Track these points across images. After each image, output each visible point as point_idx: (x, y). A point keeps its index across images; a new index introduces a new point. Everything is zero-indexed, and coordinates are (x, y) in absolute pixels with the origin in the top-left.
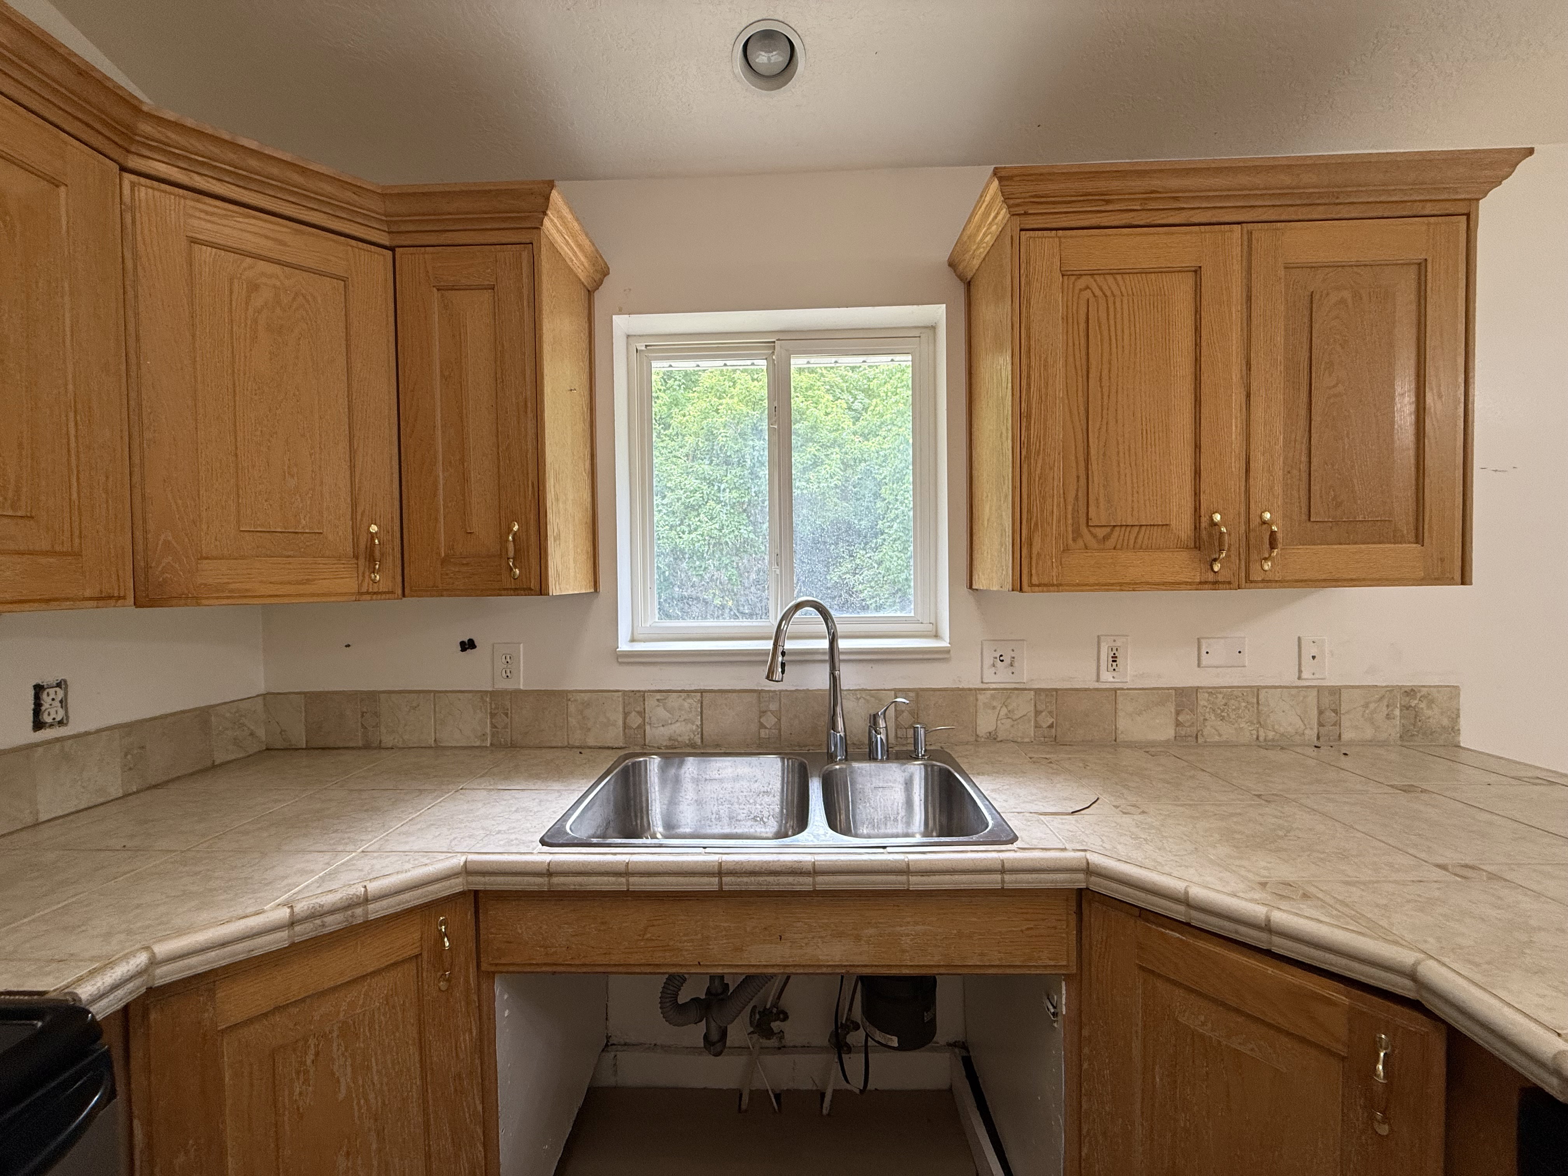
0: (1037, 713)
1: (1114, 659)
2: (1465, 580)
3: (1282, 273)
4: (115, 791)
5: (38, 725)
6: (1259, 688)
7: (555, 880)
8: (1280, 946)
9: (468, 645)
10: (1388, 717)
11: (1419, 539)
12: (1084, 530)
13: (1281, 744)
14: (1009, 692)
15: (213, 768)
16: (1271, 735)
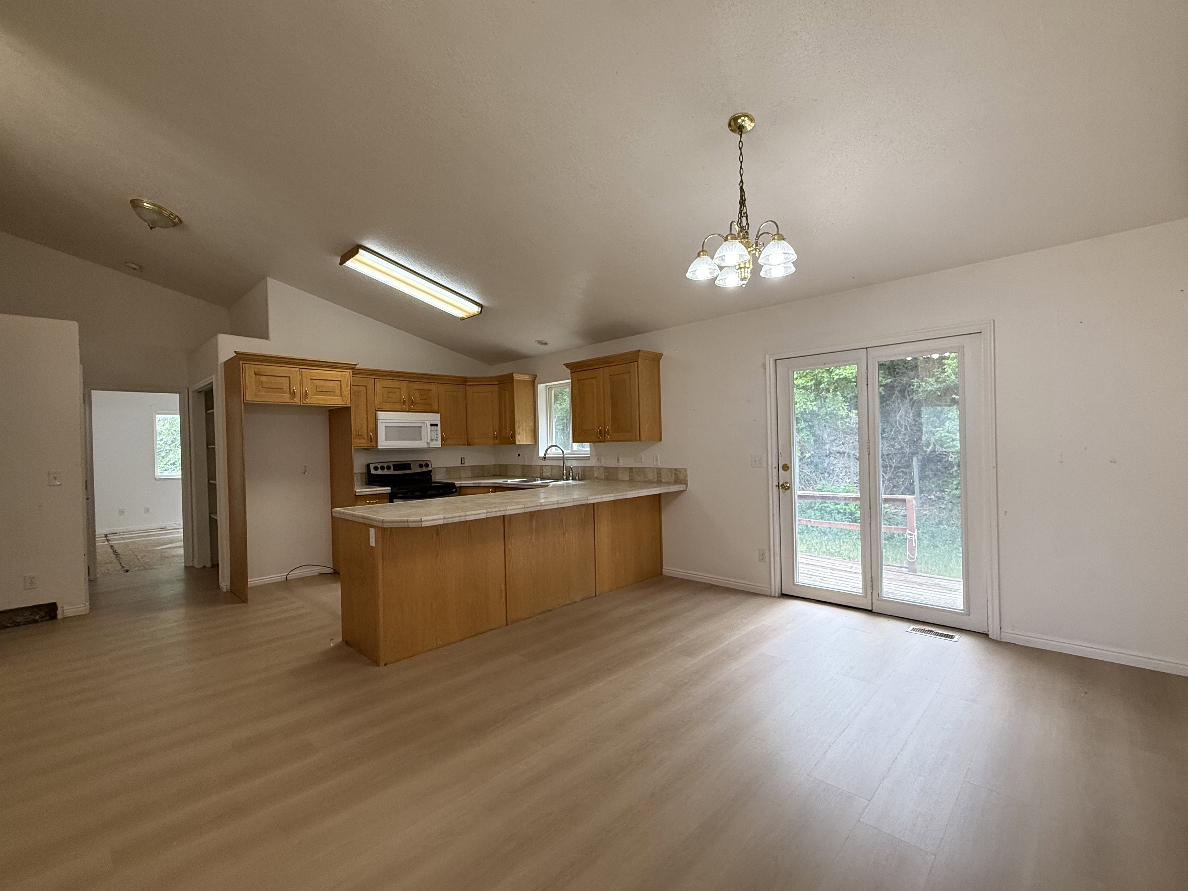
0: (604, 472)
1: (618, 460)
3: (609, 377)
4: (470, 476)
5: (461, 464)
6: (645, 468)
9: (519, 455)
11: (632, 432)
12: (582, 430)
13: (649, 481)
15: (484, 476)
16: (647, 479)
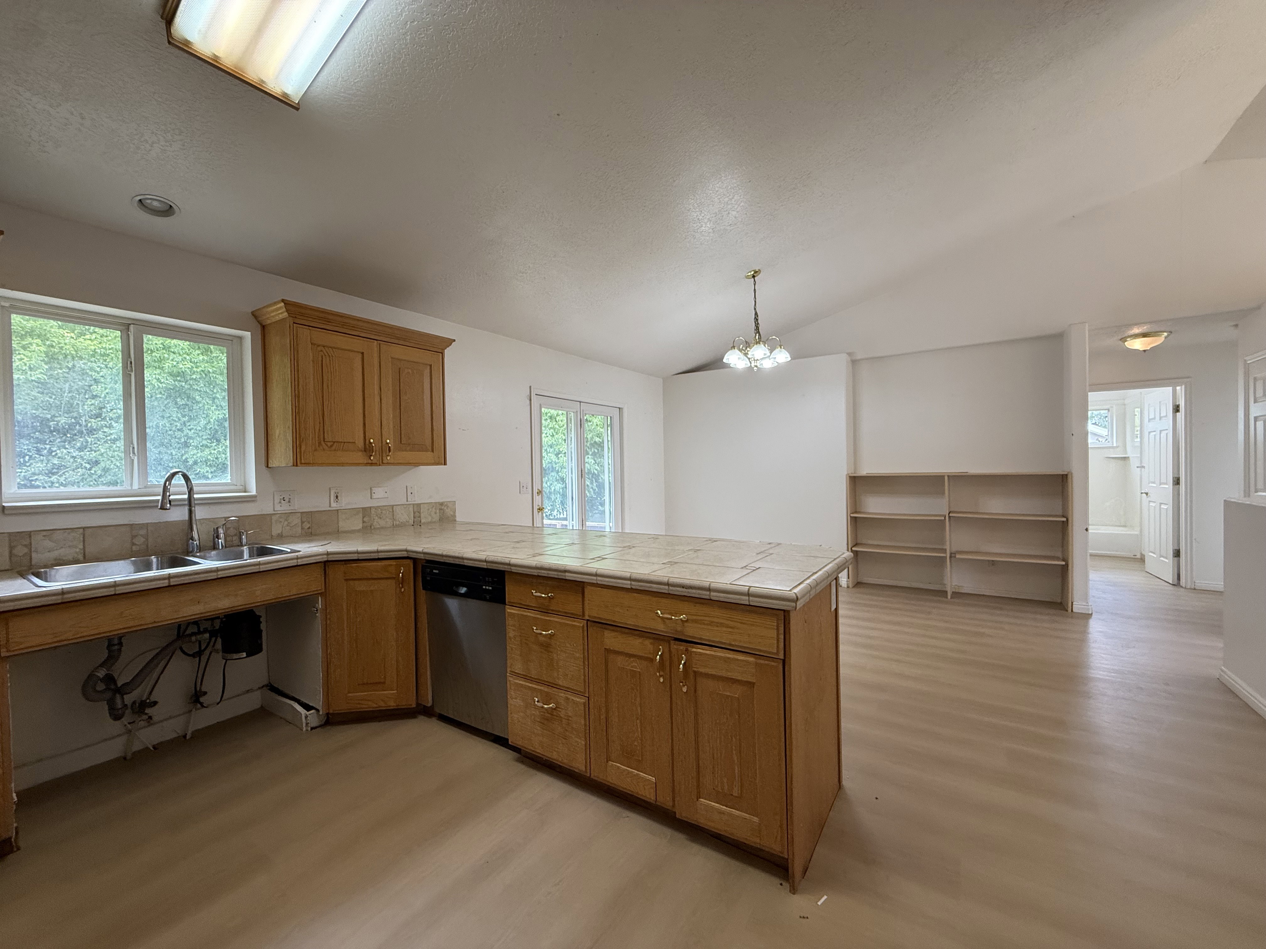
0: (302, 522)
1: (337, 497)
2: (445, 464)
3: (390, 359)
6: (393, 506)
7: (66, 596)
8: (382, 555)
10: (436, 513)
11: (433, 451)
12: (322, 442)
13: (402, 525)
14: (288, 515)
16: (398, 523)
